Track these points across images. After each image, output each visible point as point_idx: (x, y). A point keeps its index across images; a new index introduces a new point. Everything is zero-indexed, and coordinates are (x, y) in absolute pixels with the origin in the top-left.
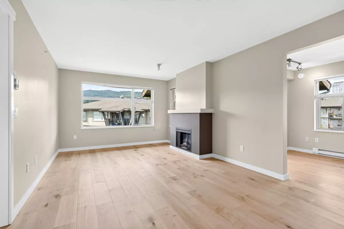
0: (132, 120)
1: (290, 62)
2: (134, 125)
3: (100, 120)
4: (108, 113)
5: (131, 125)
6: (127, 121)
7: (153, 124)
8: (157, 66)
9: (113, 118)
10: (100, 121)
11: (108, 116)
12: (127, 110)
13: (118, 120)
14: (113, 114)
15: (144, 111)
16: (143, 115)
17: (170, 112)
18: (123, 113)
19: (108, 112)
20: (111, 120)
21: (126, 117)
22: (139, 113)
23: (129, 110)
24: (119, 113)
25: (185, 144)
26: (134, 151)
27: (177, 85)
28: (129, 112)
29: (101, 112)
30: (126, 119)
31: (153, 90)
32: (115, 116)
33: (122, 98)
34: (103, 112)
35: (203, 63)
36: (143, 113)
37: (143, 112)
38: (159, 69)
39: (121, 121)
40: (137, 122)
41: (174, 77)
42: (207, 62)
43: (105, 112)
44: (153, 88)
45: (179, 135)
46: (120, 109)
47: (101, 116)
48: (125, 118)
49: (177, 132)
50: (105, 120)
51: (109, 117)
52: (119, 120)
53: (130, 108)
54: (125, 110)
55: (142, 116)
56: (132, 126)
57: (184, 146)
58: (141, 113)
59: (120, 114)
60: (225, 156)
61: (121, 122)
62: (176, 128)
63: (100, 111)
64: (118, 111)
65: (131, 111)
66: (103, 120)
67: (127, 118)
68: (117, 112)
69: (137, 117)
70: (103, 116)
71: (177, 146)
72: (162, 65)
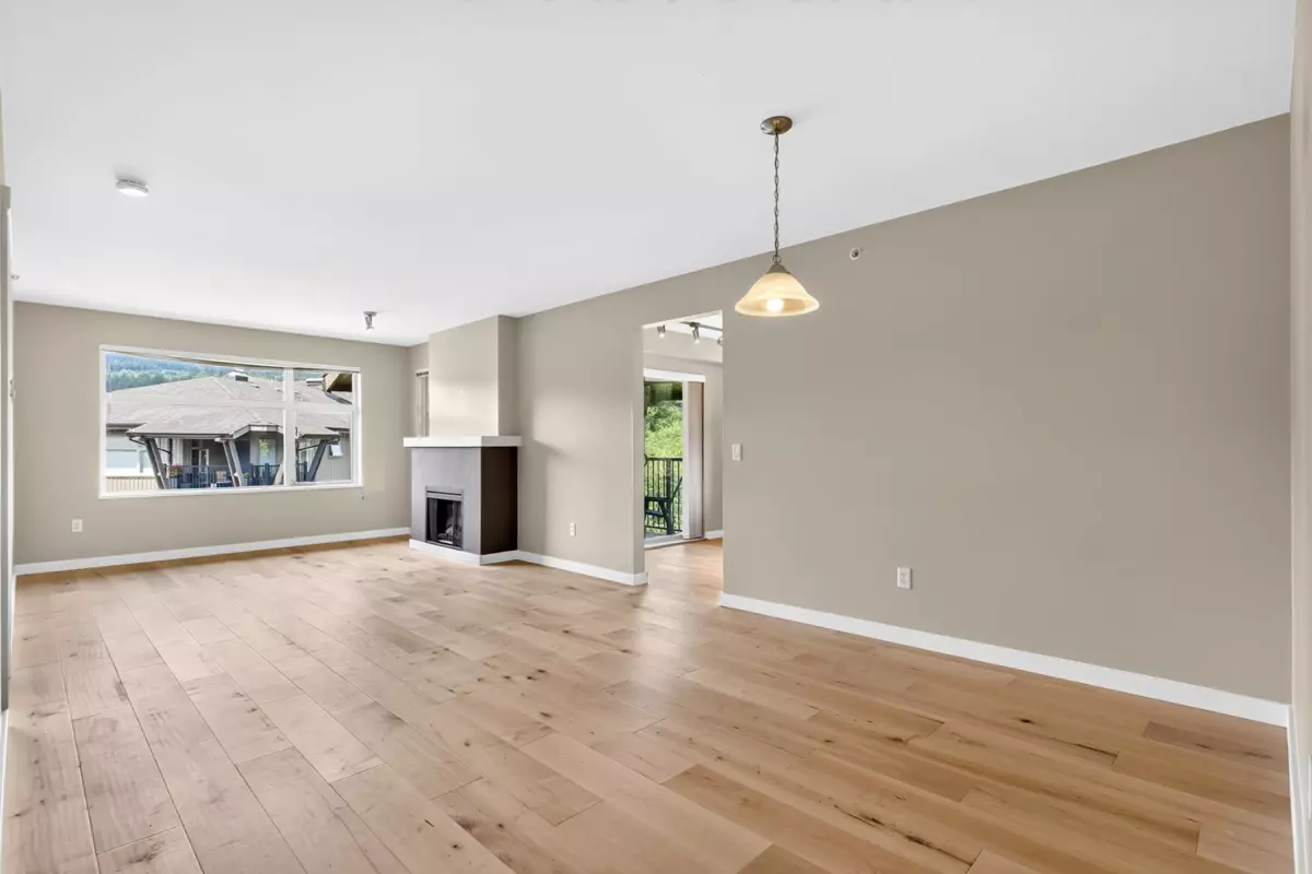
0: (287, 468)
1: (697, 328)
2: (294, 485)
3: (135, 472)
4: (171, 441)
5: (282, 483)
6: (261, 475)
7: (358, 479)
8: (364, 316)
9: (195, 462)
10: (135, 478)
11: (170, 453)
12: (265, 429)
13: (221, 469)
14: (195, 446)
15: (337, 433)
16: (337, 450)
17: (408, 442)
18: (244, 443)
19: (171, 439)
20: (189, 470)
21: (262, 456)
22: (318, 442)
23: (274, 430)
24: (227, 443)
25: (450, 531)
26: (294, 560)
27: (432, 365)
28: (274, 438)
29: (137, 438)
30: (257, 467)
31: (359, 375)
32: (207, 456)
33: (238, 378)
34: (148, 441)
35: (490, 319)
36: (336, 443)
37: (334, 437)
38: (369, 325)
39: (236, 474)
40: (305, 475)
41: (424, 341)
42: (500, 316)
43: (156, 440)
44: (357, 369)
45: (435, 506)
46: (229, 424)
47: (137, 455)
48: (253, 461)
49: (428, 499)
50: (156, 471)
51: (178, 460)
52: (227, 470)
53: (274, 423)
54: (254, 429)
55: (331, 454)
56: (286, 487)
57: (447, 538)
58: (324, 442)
59: (233, 447)
60: (542, 551)
61: (236, 479)
62: (426, 488)
63: (131, 436)
64: (222, 436)
65: (282, 435)
66: (149, 471)
67: (262, 463)
68: (217, 440)
69: (309, 460)
70: (147, 455)
71: (429, 538)
72: (378, 315)
